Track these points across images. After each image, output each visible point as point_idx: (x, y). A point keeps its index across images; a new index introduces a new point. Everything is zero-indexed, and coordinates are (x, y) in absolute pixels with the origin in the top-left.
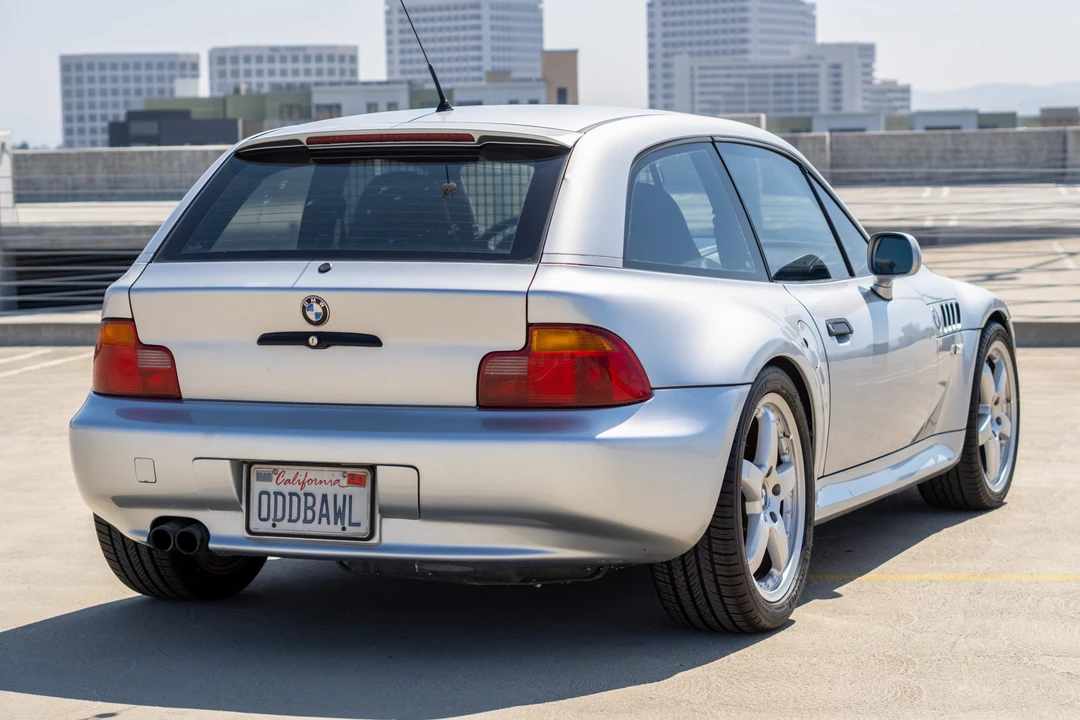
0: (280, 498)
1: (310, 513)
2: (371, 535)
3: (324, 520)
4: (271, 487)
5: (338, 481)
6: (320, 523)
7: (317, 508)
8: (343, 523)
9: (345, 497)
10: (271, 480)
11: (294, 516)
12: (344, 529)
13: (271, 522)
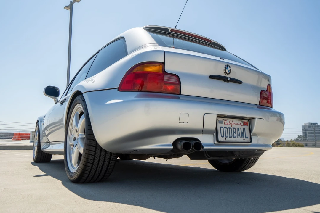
0: (226, 129)
1: (235, 134)
2: (251, 142)
3: (239, 136)
4: (223, 125)
5: (241, 124)
6: (238, 138)
7: (237, 133)
8: (244, 138)
9: (243, 129)
10: (223, 123)
11: (231, 136)
12: (244, 139)
13: (224, 137)
